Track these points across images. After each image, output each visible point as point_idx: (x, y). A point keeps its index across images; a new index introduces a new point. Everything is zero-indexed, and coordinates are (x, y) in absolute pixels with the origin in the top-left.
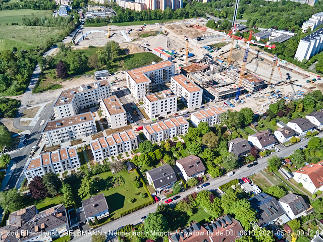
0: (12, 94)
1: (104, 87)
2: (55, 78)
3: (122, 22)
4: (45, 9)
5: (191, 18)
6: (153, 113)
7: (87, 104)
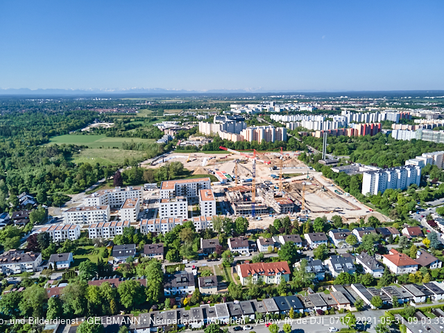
0: (70, 193)
1: (135, 191)
2: (111, 186)
3: (212, 150)
4: (152, 138)
5: (289, 150)
6: (163, 215)
7: (117, 204)
